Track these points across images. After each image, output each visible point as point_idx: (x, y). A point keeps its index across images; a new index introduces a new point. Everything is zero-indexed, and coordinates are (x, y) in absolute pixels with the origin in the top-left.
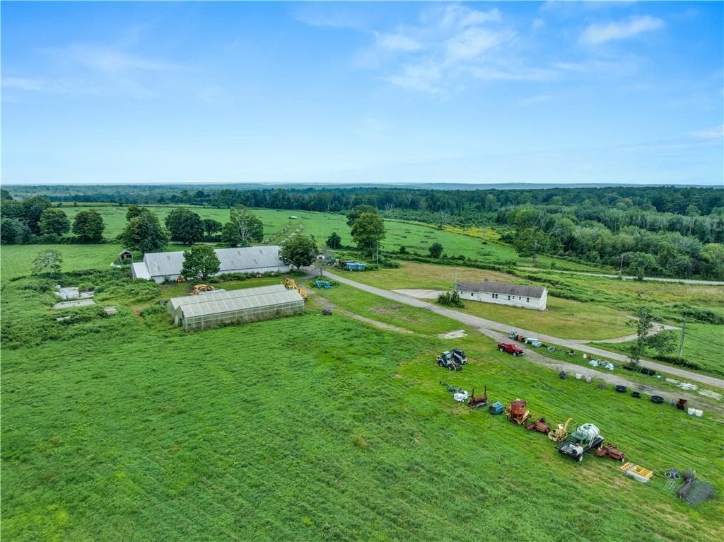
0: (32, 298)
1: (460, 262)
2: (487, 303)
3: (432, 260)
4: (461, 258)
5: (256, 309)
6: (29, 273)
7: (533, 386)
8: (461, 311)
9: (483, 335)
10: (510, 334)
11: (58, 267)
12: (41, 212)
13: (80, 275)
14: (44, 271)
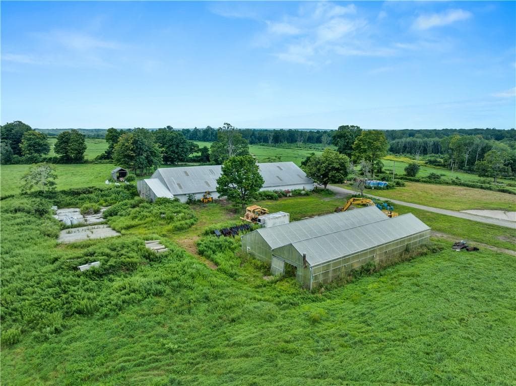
0: (26, 226)
5: (388, 245)
6: (18, 192)
11: (52, 184)
12: (22, 134)
13: (78, 194)
14: (36, 188)
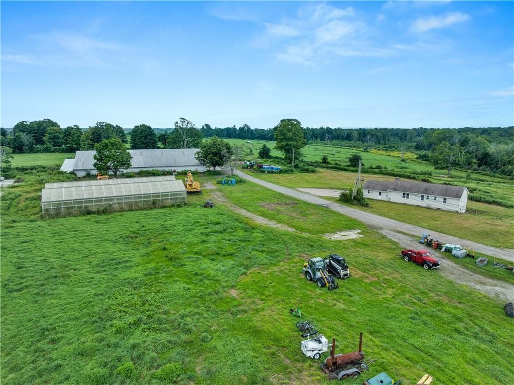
1: (377, 170)
2: (396, 203)
3: (351, 168)
4: (379, 167)
5: (128, 197)
7: (457, 331)
8: (365, 211)
9: (384, 237)
10: (420, 238)
11: (8, 162)
12: (46, 129)
13: (27, 170)
